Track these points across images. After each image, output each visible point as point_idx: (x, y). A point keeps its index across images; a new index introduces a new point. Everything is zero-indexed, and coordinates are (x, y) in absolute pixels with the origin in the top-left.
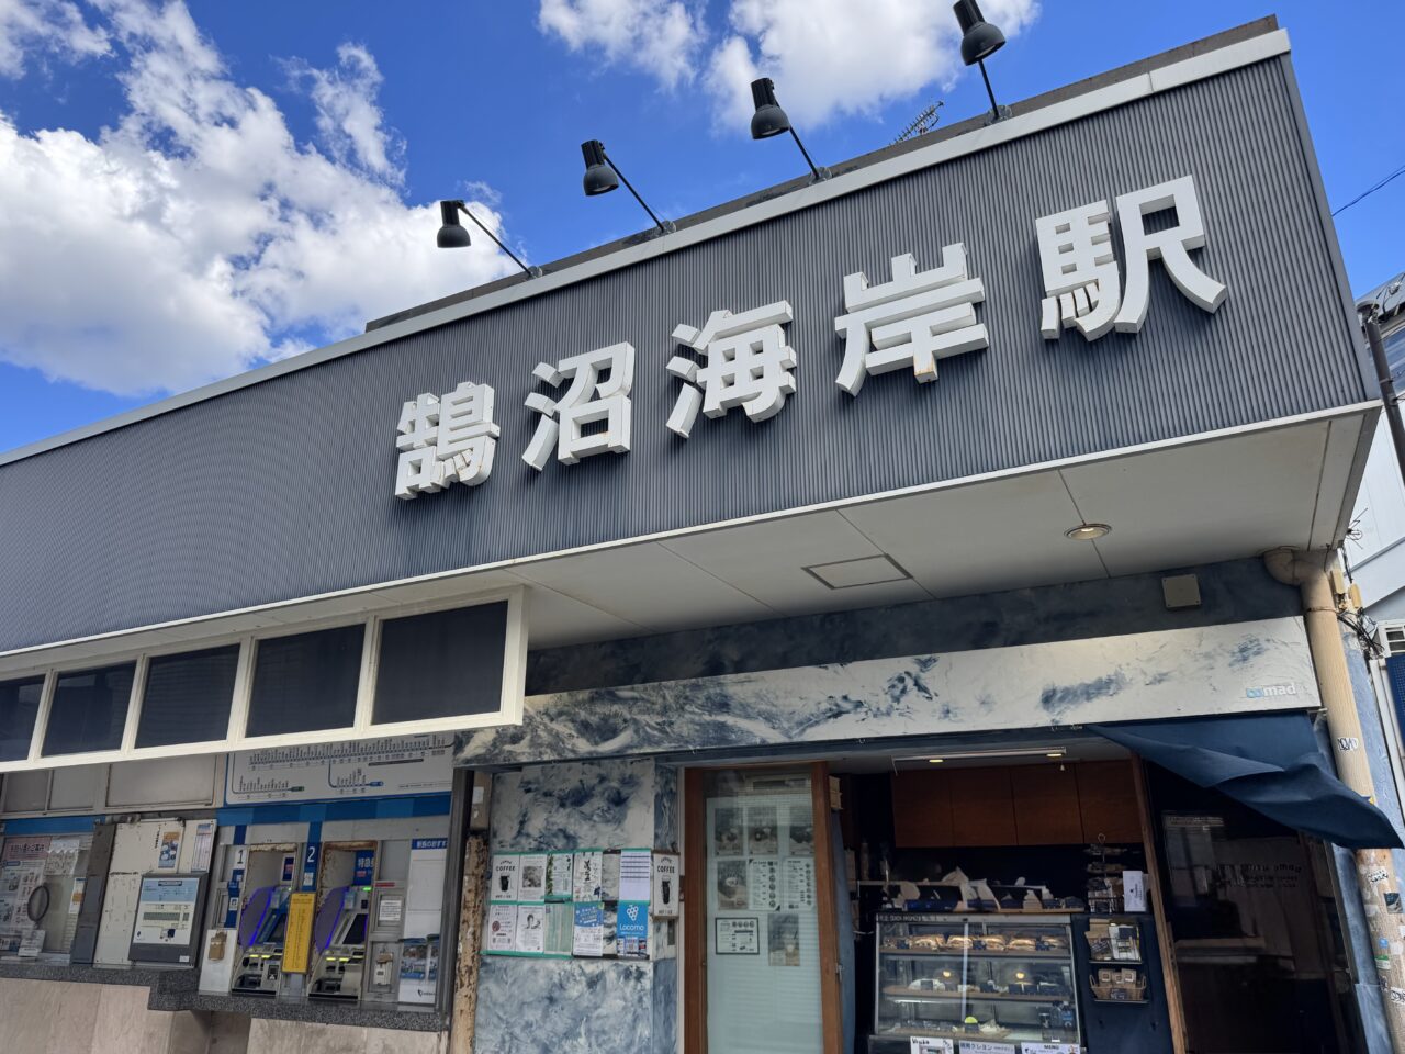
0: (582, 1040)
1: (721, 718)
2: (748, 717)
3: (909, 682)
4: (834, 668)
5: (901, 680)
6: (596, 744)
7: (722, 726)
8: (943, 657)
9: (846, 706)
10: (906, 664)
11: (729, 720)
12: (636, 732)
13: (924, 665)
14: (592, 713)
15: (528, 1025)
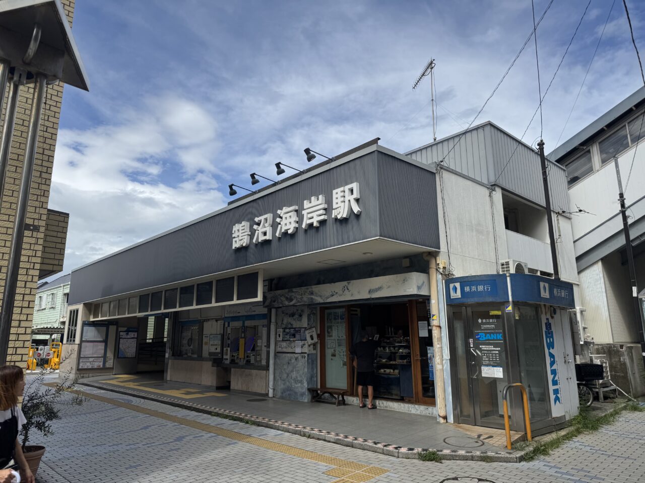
0: (295, 373)
1: (312, 297)
2: (317, 296)
3: (346, 287)
4: (333, 284)
5: (344, 287)
6: (289, 303)
7: (312, 298)
8: (352, 281)
9: (334, 293)
10: (345, 283)
11: (313, 297)
12: (296, 300)
13: (349, 283)
14: (288, 295)
15: (285, 369)
